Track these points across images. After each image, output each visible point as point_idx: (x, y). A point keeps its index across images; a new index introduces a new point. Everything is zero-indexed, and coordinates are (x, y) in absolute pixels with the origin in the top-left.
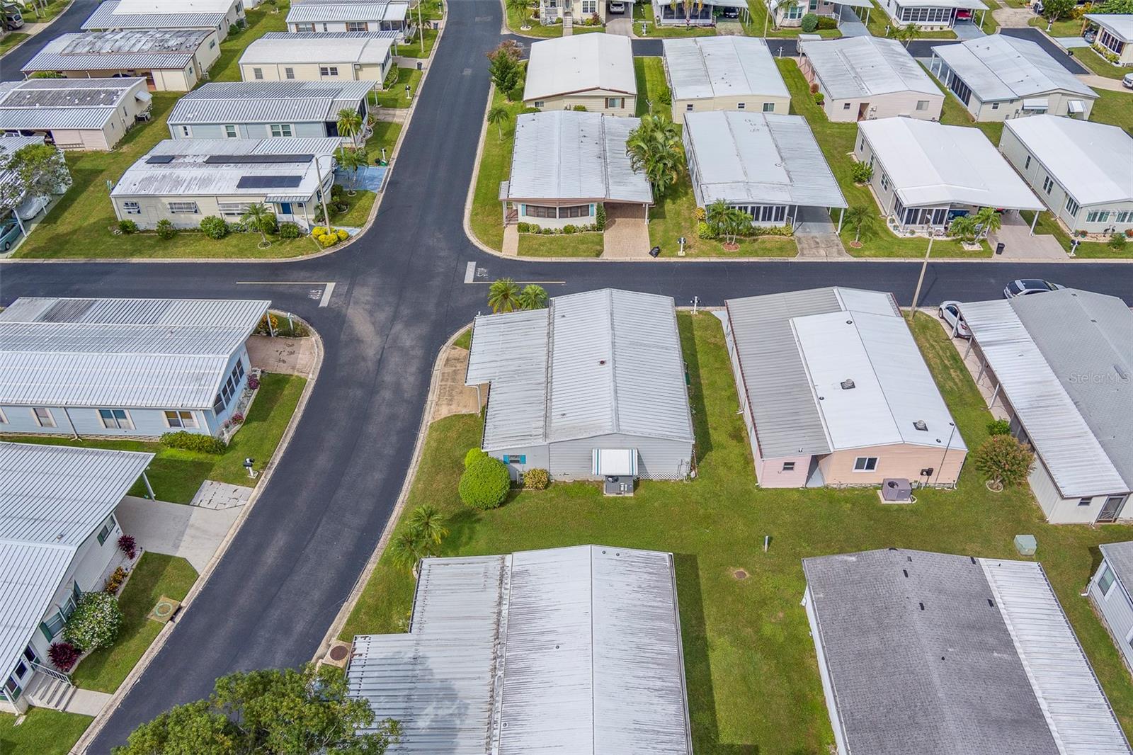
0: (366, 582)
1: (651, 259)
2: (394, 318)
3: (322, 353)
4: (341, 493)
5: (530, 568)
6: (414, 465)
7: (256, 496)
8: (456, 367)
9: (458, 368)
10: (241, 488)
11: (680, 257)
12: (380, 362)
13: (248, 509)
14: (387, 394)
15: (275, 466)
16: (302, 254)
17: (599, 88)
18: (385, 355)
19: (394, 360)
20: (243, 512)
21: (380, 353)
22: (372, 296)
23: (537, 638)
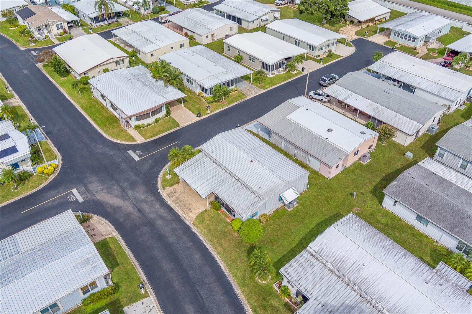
0: (244, 299)
1: (199, 119)
2: (123, 190)
3: (107, 222)
4: (191, 273)
5: (321, 246)
6: (206, 243)
7: (154, 299)
8: (175, 196)
9: (177, 196)
10: (144, 300)
11: (209, 113)
12: (140, 211)
13: (157, 307)
14: (159, 222)
15: (146, 281)
16: (41, 184)
17: (112, 58)
18: (139, 207)
19: (145, 207)
20: (157, 310)
21: (135, 207)
22: (101, 186)
23: (353, 267)
